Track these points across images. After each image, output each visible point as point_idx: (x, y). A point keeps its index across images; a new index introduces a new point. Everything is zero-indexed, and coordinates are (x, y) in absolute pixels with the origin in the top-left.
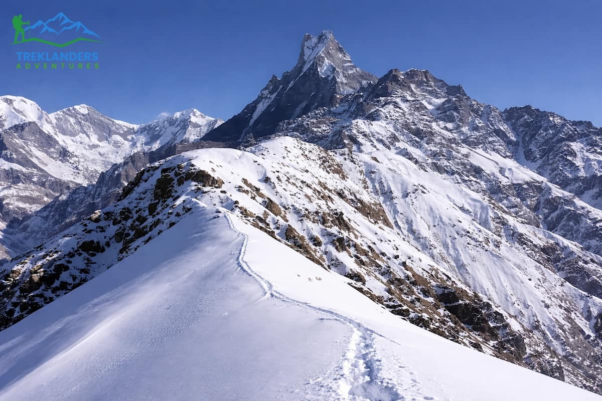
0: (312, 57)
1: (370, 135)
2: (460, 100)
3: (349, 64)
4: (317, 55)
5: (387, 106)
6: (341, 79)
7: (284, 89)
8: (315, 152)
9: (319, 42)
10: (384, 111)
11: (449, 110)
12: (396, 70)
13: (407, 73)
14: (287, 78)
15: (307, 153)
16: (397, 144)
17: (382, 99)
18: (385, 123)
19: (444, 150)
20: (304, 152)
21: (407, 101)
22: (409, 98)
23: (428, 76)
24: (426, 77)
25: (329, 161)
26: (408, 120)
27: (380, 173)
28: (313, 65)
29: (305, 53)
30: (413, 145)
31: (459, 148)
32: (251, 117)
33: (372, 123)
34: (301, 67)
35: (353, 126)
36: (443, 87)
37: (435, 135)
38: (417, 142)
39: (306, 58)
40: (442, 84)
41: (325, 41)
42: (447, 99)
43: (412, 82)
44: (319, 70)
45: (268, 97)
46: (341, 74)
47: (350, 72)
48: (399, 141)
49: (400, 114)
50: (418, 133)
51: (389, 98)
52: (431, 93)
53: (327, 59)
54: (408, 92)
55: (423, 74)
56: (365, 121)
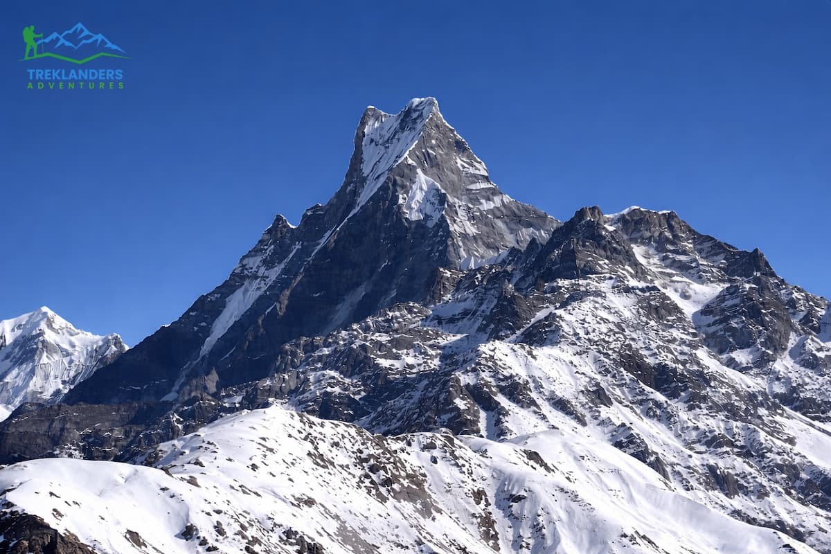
0: (383, 167)
1: (531, 385)
2: (762, 287)
3: (483, 185)
4: (396, 161)
5: (575, 304)
6: (462, 225)
7: (304, 252)
8: (349, 445)
9: (402, 128)
10: (569, 319)
11: (735, 316)
12: (593, 209)
13: (622, 219)
14: (314, 222)
15: (324, 448)
16: (604, 412)
17: (563, 283)
18: (570, 352)
19: (736, 425)
20: (316, 448)
21: (628, 290)
22: (633, 283)
23: (677, 226)
24: (671, 228)
25: (388, 466)
26: (632, 343)
27: (535, 501)
28: (384, 188)
29: (365, 156)
30: (647, 415)
31: (778, 418)
32: (207, 332)
33: (534, 353)
34: (355, 193)
35: (483, 362)
36: (717, 254)
37: (712, 384)
38: (658, 405)
39: (366, 169)
40: (712, 247)
41: (419, 126)
42: (727, 285)
43: (635, 241)
44: (401, 201)
45: (260, 274)
46: (461, 212)
47: (486, 206)
48: (607, 402)
49: (612, 327)
50: (662, 378)
51: (581, 282)
52: (684, 268)
53: (424, 171)
54: (626, 267)
55: (664, 222)
56: (516, 347)
